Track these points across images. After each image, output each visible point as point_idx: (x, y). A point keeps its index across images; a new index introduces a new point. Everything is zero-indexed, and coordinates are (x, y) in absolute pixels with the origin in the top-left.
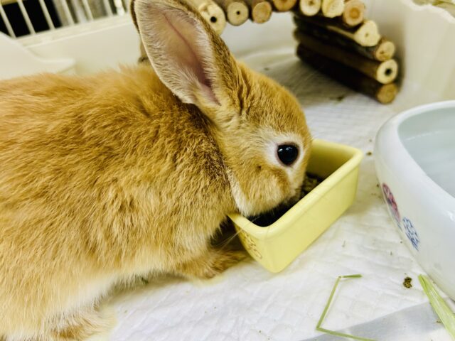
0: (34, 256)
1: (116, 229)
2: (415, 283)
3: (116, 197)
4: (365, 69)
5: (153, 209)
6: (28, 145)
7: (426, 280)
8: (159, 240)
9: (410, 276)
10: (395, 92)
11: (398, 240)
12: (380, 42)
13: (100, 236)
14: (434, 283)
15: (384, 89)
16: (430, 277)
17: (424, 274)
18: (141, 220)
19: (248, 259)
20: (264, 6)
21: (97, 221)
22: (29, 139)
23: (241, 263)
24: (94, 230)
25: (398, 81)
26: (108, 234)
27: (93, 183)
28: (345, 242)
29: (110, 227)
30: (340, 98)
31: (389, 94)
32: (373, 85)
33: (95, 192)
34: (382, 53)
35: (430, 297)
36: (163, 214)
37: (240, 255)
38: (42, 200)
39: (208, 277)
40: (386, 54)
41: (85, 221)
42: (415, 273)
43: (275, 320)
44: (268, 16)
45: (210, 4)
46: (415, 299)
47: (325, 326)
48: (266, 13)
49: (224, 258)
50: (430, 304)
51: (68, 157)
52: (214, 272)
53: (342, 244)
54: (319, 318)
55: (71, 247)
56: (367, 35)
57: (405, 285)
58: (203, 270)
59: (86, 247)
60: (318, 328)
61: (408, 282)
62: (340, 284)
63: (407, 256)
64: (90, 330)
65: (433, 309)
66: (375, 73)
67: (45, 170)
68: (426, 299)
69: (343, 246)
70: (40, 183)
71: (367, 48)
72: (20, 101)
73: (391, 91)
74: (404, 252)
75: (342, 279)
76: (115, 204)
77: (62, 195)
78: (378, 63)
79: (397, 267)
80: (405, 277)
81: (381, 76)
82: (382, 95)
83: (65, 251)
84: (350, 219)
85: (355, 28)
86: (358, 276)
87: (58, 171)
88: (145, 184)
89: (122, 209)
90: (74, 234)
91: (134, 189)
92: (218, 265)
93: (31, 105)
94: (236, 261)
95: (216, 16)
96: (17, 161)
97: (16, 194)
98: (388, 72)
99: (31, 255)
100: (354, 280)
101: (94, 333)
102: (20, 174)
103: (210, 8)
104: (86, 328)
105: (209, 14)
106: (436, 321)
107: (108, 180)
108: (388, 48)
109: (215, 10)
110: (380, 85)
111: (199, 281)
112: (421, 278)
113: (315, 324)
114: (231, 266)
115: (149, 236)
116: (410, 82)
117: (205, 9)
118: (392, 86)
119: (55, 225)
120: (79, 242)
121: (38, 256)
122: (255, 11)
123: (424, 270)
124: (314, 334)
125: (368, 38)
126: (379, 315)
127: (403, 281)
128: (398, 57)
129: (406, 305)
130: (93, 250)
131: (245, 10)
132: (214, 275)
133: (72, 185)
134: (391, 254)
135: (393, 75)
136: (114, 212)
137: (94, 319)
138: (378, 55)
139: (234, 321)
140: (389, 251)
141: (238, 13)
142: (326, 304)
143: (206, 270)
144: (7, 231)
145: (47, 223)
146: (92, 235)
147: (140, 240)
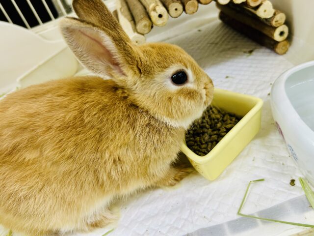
0: (71, 190)
1: (113, 174)
2: (297, 183)
3: (110, 156)
4: (266, 32)
5: (133, 159)
6: (58, 129)
7: (304, 181)
8: (140, 175)
9: (294, 178)
10: (288, 46)
11: (287, 155)
12: (275, 14)
13: (105, 178)
14: (308, 182)
15: (279, 45)
16: (306, 179)
17: (302, 176)
18: (127, 167)
19: (194, 172)
20: (193, 3)
21: (103, 170)
22: (59, 125)
23: (191, 175)
24: (101, 175)
25: (289, 39)
26: (109, 176)
27: (97, 150)
28: (254, 157)
29: (110, 173)
30: (251, 52)
31: (284, 48)
32: (272, 42)
33: (99, 155)
34: (277, 21)
35: (306, 191)
36: (139, 161)
37: (189, 170)
38: (71, 160)
39: (172, 185)
40: (279, 22)
41: (95, 171)
42: (297, 176)
43: (213, 210)
44: (196, 9)
45: (157, 5)
46: (297, 193)
47: (242, 212)
48: (195, 8)
49: (181, 173)
50: (306, 195)
51: (80, 136)
52: (175, 182)
53: (253, 159)
54: (239, 207)
55: (90, 184)
56: (265, 11)
57: (291, 184)
58: (168, 182)
59: (98, 183)
60: (239, 213)
61: (293, 182)
62: (251, 185)
63: (293, 165)
64: (107, 222)
65: (307, 198)
66: (273, 35)
67: (69, 144)
68: (303, 193)
69: (253, 160)
70: (69, 151)
71: (266, 19)
72: (50, 101)
73: (284, 45)
74: (290, 163)
75: (252, 182)
76: (110, 160)
77: (81, 157)
78: (275, 28)
79: (287, 173)
80: (291, 179)
81: (277, 37)
82: (279, 49)
83: (86, 186)
84: (258, 141)
85: (257, 8)
86: (262, 180)
87: (76, 145)
88: (124, 147)
89: (114, 162)
90: (91, 177)
91: (118, 151)
92: (177, 178)
93: (58, 103)
94: (188, 174)
95: (162, 14)
96: (55, 139)
97: (57, 157)
98: (282, 34)
99: (69, 189)
100: (260, 183)
101: (109, 223)
102: (57, 146)
103: (157, 8)
104: (105, 221)
105: (157, 13)
106: (309, 205)
107: (105, 147)
108: (281, 17)
109: (161, 9)
110: (277, 43)
111: (167, 188)
112: (301, 180)
113: (237, 211)
114: (185, 177)
115: (133, 175)
116: (298, 38)
117: (154, 10)
118: (285, 42)
119: (79, 173)
120: (94, 181)
121: (73, 189)
122: (187, 7)
123: (303, 174)
124: (236, 217)
125: (266, 13)
126: (275, 204)
127: (290, 182)
128: (288, 23)
129: (292, 197)
130: (102, 185)
131: (180, 7)
132: (175, 184)
133: (86, 151)
134: (283, 164)
135: (286, 35)
136: (111, 164)
137: (108, 215)
138: (274, 23)
139: (189, 211)
140: (282, 163)
141: (176, 9)
142: (243, 198)
143: (170, 182)
144: (54, 178)
145: (75, 173)
146: (101, 177)
147: (128, 177)
